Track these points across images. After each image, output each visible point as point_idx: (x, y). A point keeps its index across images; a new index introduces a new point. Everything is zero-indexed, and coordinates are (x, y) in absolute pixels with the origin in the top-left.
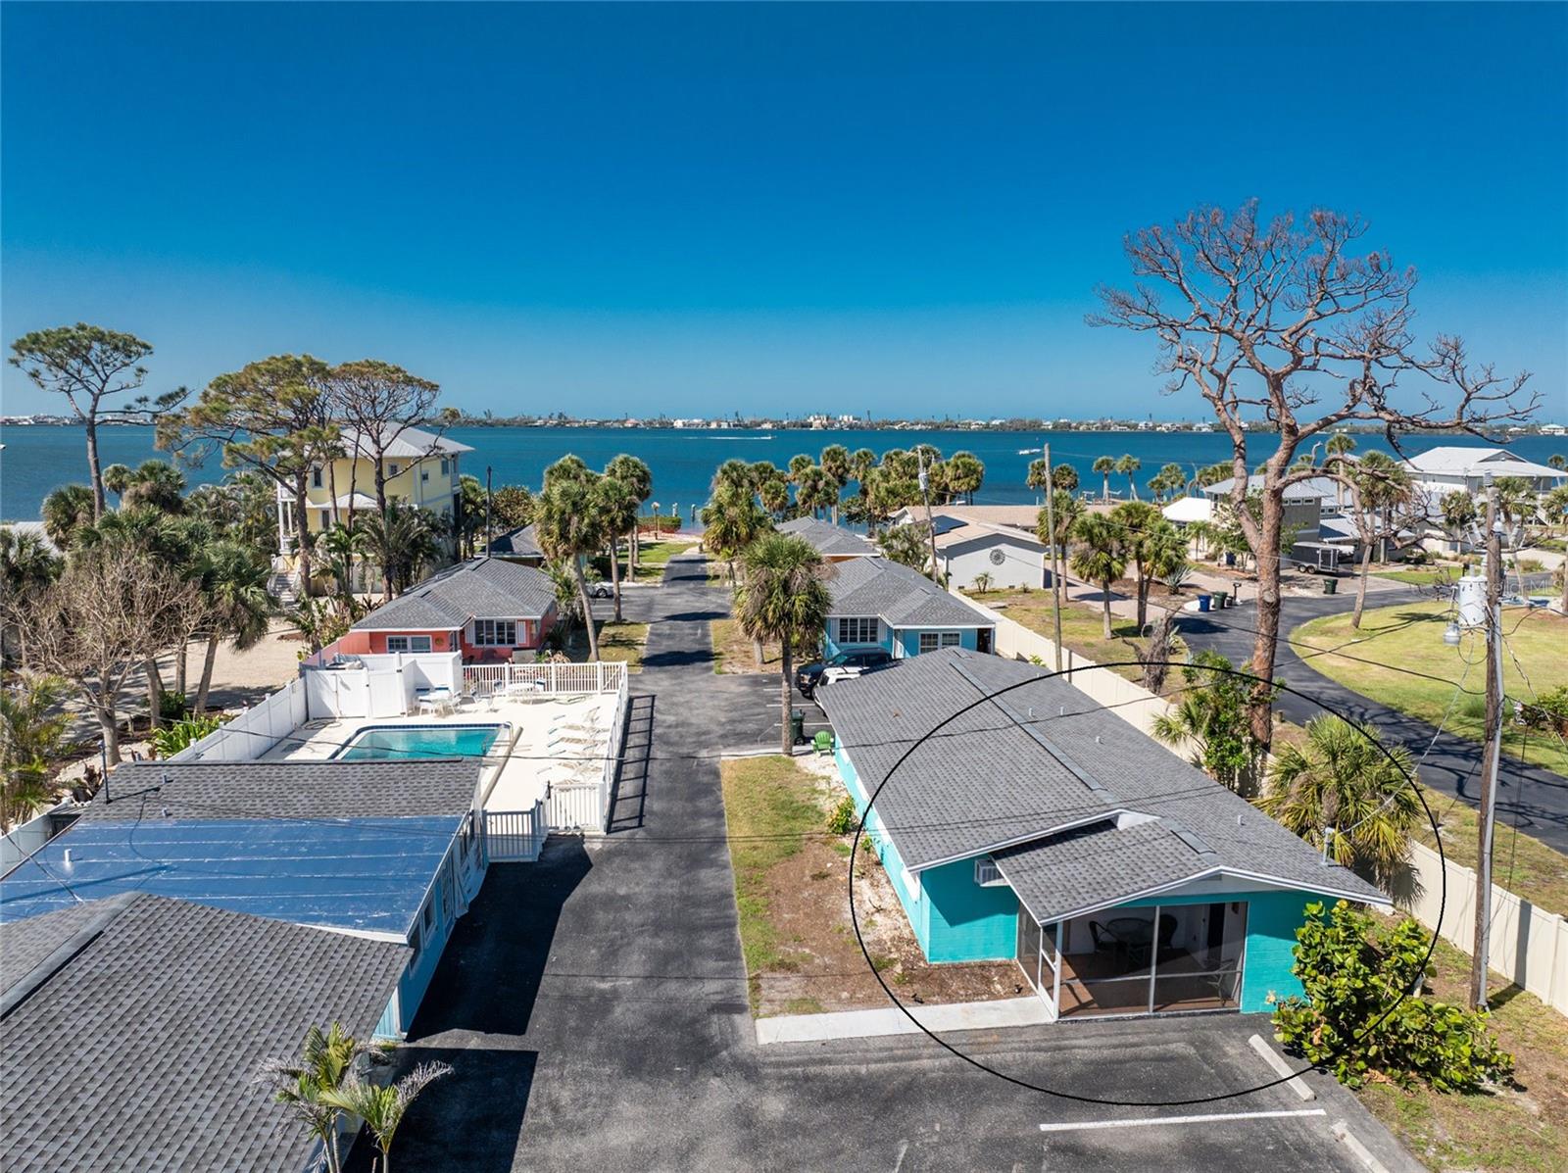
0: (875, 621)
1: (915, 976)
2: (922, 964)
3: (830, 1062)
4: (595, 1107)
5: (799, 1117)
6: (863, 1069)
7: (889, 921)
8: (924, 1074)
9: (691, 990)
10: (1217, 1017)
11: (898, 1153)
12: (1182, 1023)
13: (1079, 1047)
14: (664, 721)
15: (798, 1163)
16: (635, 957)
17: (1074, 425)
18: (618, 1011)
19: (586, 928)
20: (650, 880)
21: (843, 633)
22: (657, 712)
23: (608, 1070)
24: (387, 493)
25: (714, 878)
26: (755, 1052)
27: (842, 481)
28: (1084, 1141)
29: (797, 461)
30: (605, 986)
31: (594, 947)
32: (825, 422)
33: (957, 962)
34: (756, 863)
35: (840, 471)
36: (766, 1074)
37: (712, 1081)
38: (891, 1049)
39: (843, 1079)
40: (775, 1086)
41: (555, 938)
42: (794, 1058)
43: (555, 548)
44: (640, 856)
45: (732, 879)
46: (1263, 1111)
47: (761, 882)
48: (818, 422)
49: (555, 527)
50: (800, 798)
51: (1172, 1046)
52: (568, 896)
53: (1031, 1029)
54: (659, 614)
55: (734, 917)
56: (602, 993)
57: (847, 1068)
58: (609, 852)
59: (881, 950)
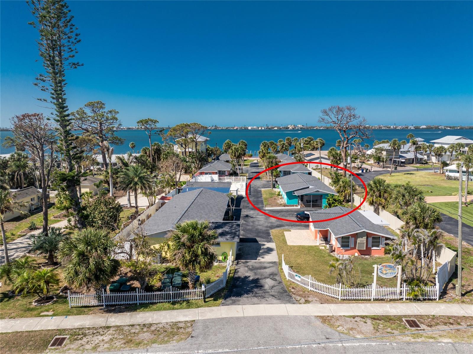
0: (290, 171)
2: (286, 205)
3: (273, 210)
7: (283, 202)
9: (258, 206)
14: (252, 186)
17: (370, 127)
20: (252, 199)
21: (284, 173)
22: (251, 184)
23: (249, 209)
24: (197, 148)
25: (261, 199)
26: (266, 210)
27: (290, 145)
29: (280, 141)
30: (248, 205)
32: (293, 127)
34: (266, 198)
35: (290, 143)
42: (270, 210)
43: (233, 158)
45: (263, 199)
48: (291, 127)
49: (233, 154)
50: (273, 193)
51: (312, 210)
52: (242, 201)
53: (297, 209)
54: (250, 172)
55: (263, 202)
58: (246, 197)
59: (281, 204)
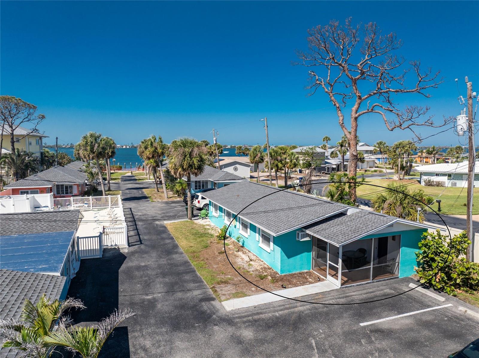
1: (277, 280)
2: (277, 275)
3: (261, 313)
4: (165, 346)
5: (261, 335)
6: (277, 314)
7: (257, 263)
8: (303, 313)
9: (188, 295)
10: (392, 280)
11: (312, 343)
12: (383, 283)
13: (354, 295)
14: (137, 214)
15: (272, 355)
16: (158, 286)
18: (159, 306)
19: (132, 278)
20: (153, 260)
22: (134, 212)
23: (164, 330)
25: (179, 257)
26: (228, 314)
28: (380, 327)
30: (149, 297)
31: (138, 284)
33: (291, 273)
34: (194, 251)
36: (237, 321)
37: (214, 327)
38: (284, 305)
39: (270, 318)
40: (243, 326)
41: (119, 283)
42: (246, 314)
43: (89, 156)
44: (146, 253)
45: (187, 257)
46: (432, 307)
47: (199, 257)
50: (202, 231)
51: (385, 291)
52: (120, 267)
53: (332, 292)
54: (123, 188)
55: (194, 268)
56: (149, 300)
57: (270, 315)
58: (132, 252)
59: (259, 273)
